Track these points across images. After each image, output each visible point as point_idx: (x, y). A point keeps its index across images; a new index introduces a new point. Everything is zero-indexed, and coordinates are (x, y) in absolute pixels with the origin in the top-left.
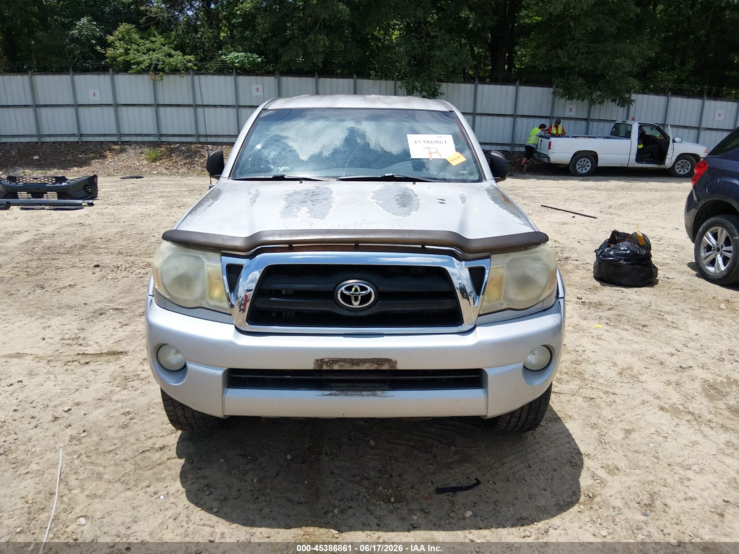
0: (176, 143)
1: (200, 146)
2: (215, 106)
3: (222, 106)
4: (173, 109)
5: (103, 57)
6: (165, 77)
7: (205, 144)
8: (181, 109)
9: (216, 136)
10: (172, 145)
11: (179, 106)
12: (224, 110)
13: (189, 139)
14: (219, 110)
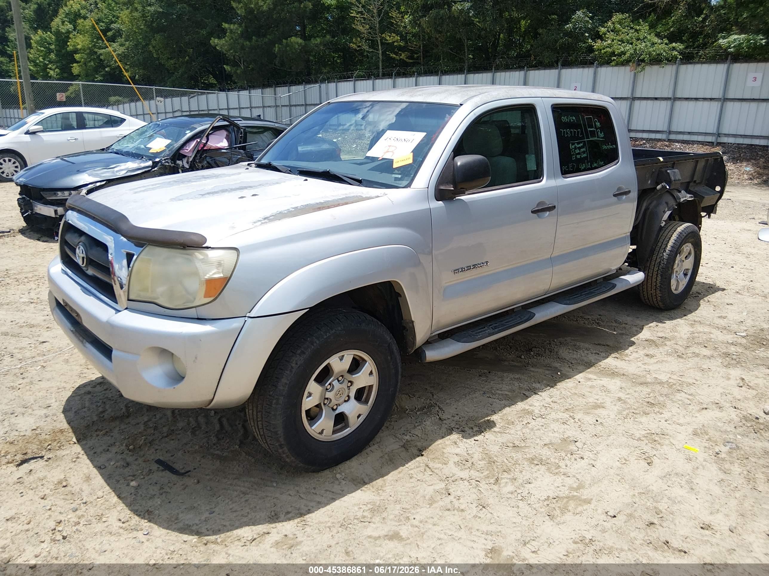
0: (643, 139)
1: (667, 143)
2: (697, 99)
3: (705, 99)
4: (650, 102)
5: (591, 49)
6: (648, 68)
7: (673, 142)
8: (657, 103)
9: (689, 133)
10: (637, 141)
11: (656, 99)
12: (706, 104)
13: (658, 136)
14: (700, 103)
